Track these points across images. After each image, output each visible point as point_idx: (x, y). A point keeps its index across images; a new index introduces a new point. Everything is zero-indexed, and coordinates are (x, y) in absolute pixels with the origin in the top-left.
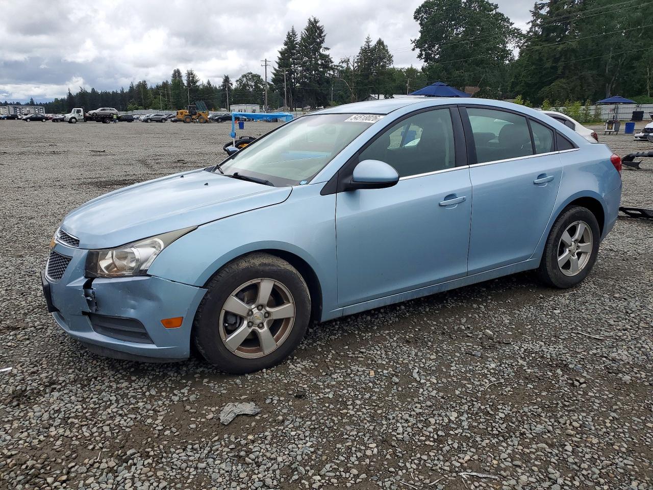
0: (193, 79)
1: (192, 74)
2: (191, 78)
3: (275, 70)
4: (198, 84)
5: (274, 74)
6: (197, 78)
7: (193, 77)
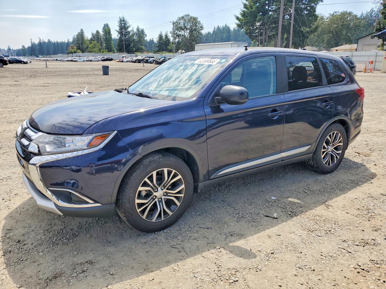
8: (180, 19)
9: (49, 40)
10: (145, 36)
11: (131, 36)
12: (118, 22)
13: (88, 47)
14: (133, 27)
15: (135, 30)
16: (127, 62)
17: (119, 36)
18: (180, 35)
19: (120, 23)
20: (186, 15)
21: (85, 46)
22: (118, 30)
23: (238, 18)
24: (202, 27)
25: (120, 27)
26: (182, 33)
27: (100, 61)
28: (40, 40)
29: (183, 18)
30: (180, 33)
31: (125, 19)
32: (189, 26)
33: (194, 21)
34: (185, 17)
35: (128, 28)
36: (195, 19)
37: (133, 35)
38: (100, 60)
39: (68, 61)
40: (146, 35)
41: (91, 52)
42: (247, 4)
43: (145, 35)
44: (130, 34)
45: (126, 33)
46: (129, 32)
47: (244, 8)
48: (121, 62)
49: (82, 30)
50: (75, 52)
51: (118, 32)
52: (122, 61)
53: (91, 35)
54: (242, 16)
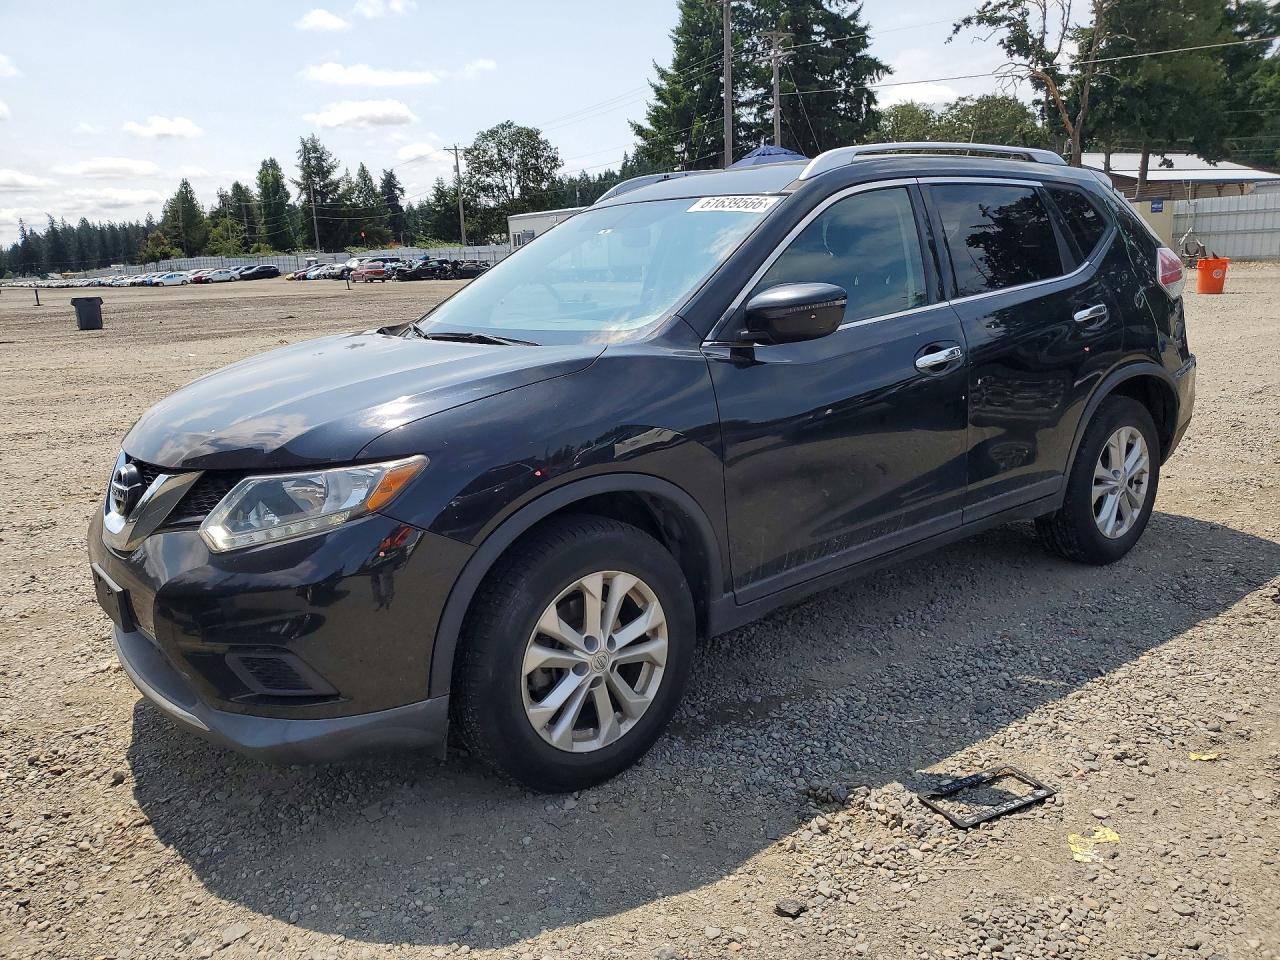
0: (319, 164)
1: (316, 150)
2: (313, 162)
3: (663, 74)
4: (334, 176)
5: (658, 90)
6: (331, 160)
7: (320, 159)
8: (484, 137)
9: (84, 221)
10: (398, 192)
11: (342, 196)
12: (299, 154)
13: (206, 239)
14: (345, 168)
15: (355, 178)
16: (317, 277)
17: (304, 197)
18: (490, 186)
19: (305, 159)
20: (503, 126)
21: (198, 236)
22: (300, 180)
23: (640, 131)
24: (555, 159)
25: (303, 168)
26: (494, 179)
27: (236, 280)
28: (52, 222)
29: (493, 133)
30: (489, 180)
31: (321, 143)
32: (516, 157)
33: (529, 141)
34: (500, 131)
35: (329, 172)
36: (532, 135)
37: (350, 191)
38: (238, 277)
39: (133, 284)
40: (402, 191)
41: (213, 253)
42: (664, 87)
43: (399, 189)
44: (340, 191)
45: (325, 186)
46: (336, 185)
47: (659, 100)
48: (299, 279)
49: (185, 184)
50: (166, 256)
51: (299, 184)
52: (304, 278)
53: (218, 200)
54: (652, 124)
